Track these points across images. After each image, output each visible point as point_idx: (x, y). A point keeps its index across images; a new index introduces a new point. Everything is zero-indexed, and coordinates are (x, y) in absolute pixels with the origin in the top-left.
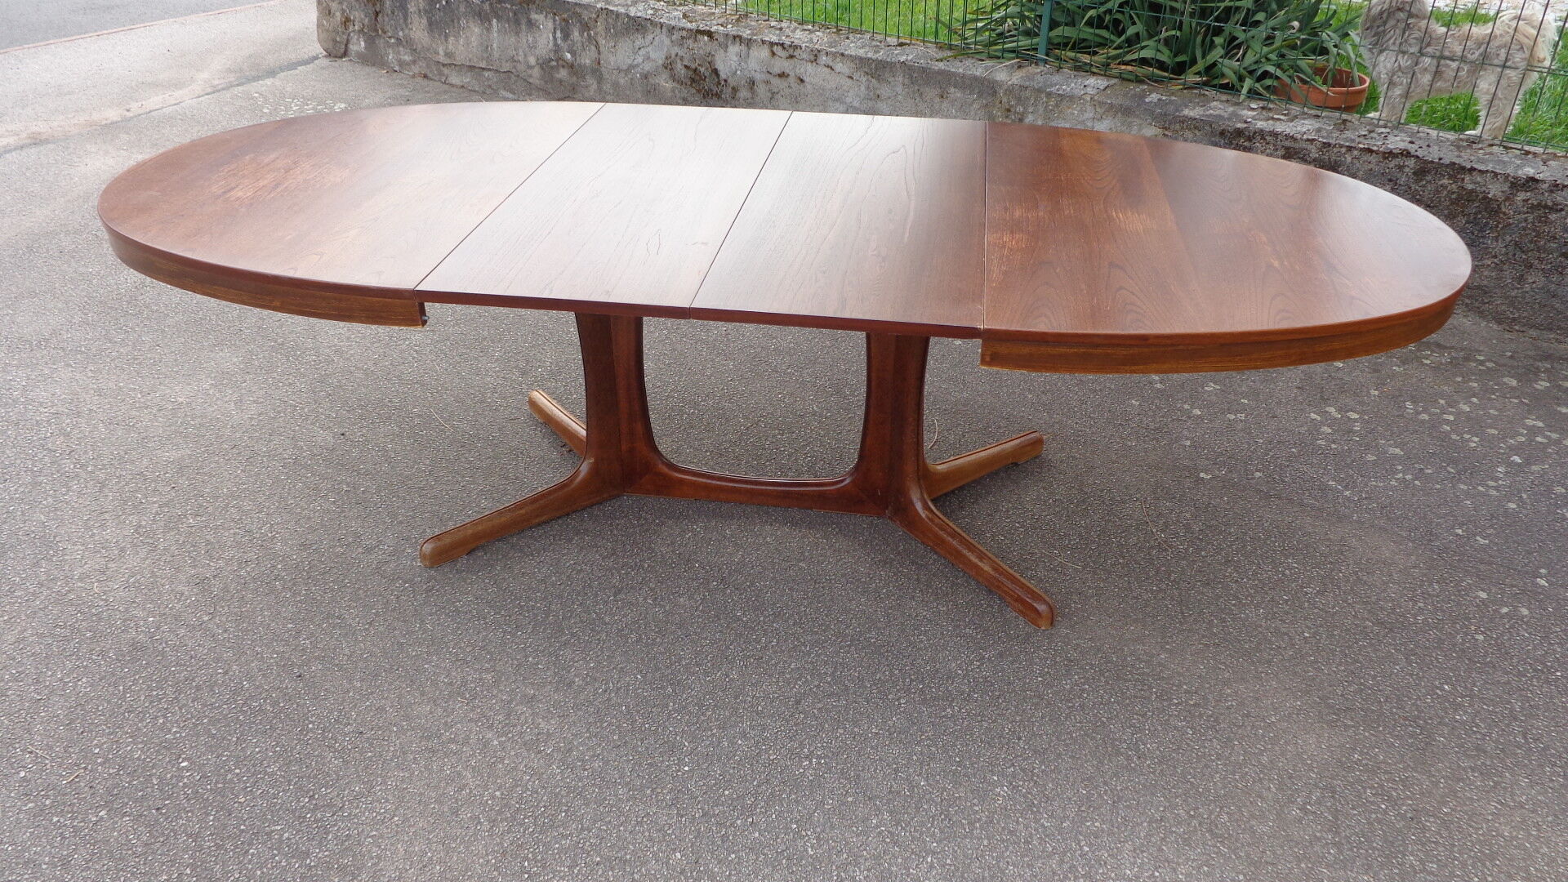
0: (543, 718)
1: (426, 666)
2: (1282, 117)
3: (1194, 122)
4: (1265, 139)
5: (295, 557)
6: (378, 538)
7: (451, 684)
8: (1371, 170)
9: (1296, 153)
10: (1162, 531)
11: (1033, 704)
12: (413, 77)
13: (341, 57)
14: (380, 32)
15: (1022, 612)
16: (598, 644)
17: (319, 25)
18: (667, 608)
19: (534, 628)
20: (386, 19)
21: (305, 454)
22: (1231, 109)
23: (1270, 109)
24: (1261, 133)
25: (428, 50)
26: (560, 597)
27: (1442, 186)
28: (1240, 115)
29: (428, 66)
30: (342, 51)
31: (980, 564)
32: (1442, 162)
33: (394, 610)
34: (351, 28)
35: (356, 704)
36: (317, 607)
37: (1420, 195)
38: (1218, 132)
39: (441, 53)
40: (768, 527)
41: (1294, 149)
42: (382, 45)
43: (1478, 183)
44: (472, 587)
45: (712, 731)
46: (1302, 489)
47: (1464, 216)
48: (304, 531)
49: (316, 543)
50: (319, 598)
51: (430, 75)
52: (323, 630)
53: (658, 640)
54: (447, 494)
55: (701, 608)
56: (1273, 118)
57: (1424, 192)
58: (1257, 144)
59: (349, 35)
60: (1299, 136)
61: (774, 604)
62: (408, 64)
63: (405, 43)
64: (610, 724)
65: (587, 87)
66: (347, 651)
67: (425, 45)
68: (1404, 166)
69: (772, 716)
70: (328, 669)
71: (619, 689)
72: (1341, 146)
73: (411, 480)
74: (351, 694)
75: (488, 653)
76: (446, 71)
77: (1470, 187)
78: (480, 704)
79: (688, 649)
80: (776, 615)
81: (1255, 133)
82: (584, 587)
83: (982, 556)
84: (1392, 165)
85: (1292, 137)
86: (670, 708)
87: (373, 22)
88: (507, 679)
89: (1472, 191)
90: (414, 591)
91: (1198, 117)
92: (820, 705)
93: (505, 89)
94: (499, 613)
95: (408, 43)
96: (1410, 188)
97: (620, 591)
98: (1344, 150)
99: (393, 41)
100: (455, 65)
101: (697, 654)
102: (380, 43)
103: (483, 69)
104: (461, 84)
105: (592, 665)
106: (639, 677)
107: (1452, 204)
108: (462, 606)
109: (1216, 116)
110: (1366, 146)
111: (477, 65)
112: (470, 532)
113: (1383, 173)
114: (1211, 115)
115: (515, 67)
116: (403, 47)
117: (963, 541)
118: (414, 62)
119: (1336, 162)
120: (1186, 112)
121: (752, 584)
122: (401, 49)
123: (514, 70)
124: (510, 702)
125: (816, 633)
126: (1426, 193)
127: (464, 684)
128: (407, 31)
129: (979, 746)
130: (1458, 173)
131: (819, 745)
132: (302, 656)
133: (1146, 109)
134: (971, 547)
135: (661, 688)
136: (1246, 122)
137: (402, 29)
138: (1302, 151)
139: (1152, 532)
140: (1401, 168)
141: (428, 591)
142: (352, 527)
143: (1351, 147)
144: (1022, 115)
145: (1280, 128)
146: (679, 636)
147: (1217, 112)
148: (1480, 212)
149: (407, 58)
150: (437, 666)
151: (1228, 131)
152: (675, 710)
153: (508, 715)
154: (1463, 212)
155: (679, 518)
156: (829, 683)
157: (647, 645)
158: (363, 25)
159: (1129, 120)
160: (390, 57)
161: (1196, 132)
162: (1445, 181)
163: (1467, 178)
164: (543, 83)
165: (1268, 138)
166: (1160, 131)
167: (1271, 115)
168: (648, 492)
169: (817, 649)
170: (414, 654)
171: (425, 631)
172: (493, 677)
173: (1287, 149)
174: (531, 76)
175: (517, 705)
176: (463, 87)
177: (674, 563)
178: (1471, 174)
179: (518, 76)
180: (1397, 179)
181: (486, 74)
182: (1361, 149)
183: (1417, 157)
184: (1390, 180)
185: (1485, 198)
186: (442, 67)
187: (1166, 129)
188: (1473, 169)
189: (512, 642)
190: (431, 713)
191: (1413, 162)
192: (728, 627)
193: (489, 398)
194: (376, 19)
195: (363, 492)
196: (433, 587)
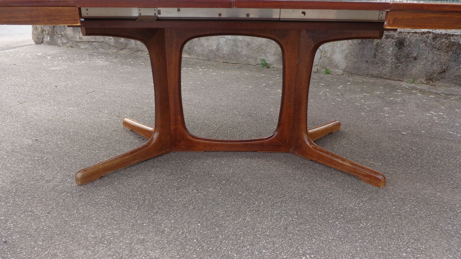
0: (151, 250)
1: (80, 230)
5: (8, 187)
6: (53, 176)
7: (96, 238)
8: (417, 39)
9: (390, 36)
10: (402, 150)
11: (399, 218)
12: (67, 47)
13: (41, 44)
14: (55, 33)
15: (369, 181)
16: (174, 212)
17: (33, 33)
18: (204, 193)
19: (138, 207)
20: (57, 28)
21: (17, 148)
25: (73, 37)
26: (149, 193)
27: (443, 42)
29: (73, 43)
30: (41, 41)
31: (344, 163)
32: (442, 33)
33: (62, 206)
34: (44, 33)
35: (39, 254)
36: (19, 208)
37: (435, 46)
39: (78, 38)
40: (240, 159)
41: (389, 35)
42: (56, 38)
43: (456, 39)
44: (103, 193)
45: (247, 247)
47: (451, 51)
48: (14, 176)
50: (20, 204)
51: (73, 46)
52: (22, 218)
53: (204, 207)
54: (87, 157)
55: (221, 192)
57: (436, 44)
59: (43, 35)
61: (256, 188)
62: (65, 43)
63: (64, 36)
64: (190, 250)
65: (131, 44)
66: (34, 227)
67: (72, 36)
68: (429, 36)
69: (275, 236)
70: (23, 237)
71: (190, 231)
72: (406, 32)
73: (70, 154)
74: (36, 249)
75: (115, 221)
76: (79, 44)
77: (453, 41)
78: (114, 246)
79: (220, 210)
80: (259, 192)
82: (161, 188)
83: (344, 160)
84: (424, 36)
86: (220, 238)
87: (53, 30)
88: (128, 233)
89: (454, 42)
90: (72, 196)
92: (298, 229)
93: (101, 48)
94: (119, 202)
95: (66, 36)
96: (431, 44)
97: (179, 188)
98: (406, 34)
99: (60, 36)
100: (83, 42)
101: (226, 212)
102: (55, 37)
103: (93, 42)
104: (85, 48)
105: (173, 221)
106: (199, 224)
107: (447, 47)
108: (99, 201)
110: (414, 31)
111: (91, 41)
112: (101, 167)
113: (421, 40)
115: (105, 40)
116: (64, 37)
117: (332, 155)
118: (68, 42)
119: (404, 38)
121: (242, 181)
122: (63, 38)
123: (104, 41)
124: (131, 244)
125: (281, 198)
126: (437, 45)
127: (103, 236)
128: (65, 32)
129: (386, 240)
130: (448, 36)
131: (307, 248)
132: (8, 232)
134: (337, 157)
135: (212, 229)
137: (63, 31)
138: (392, 35)
139: (399, 151)
140: (428, 37)
141: (80, 196)
143: (409, 32)
146: (214, 205)
148: (457, 49)
149: (65, 41)
150: (87, 230)
152: (224, 239)
153: (131, 251)
154: (451, 50)
155: (199, 159)
156: (297, 218)
157: (199, 210)
158: (49, 31)
160: (59, 42)
162: (444, 40)
163: (452, 38)
164: (115, 44)
168: (183, 150)
169: (284, 204)
170: (73, 225)
171: (80, 213)
172: (119, 232)
174: (110, 42)
175: (134, 245)
176: (85, 49)
177: (202, 175)
178: (453, 37)
179: (106, 43)
180: (427, 41)
181: (94, 43)
182: (413, 32)
183: (433, 33)
184: (424, 42)
185: (459, 44)
186: (78, 43)
188: (453, 35)
189: (128, 214)
190: (85, 254)
191: (432, 35)
192: (237, 199)
193: (104, 125)
194: (54, 29)
195: (46, 159)
196: (83, 194)
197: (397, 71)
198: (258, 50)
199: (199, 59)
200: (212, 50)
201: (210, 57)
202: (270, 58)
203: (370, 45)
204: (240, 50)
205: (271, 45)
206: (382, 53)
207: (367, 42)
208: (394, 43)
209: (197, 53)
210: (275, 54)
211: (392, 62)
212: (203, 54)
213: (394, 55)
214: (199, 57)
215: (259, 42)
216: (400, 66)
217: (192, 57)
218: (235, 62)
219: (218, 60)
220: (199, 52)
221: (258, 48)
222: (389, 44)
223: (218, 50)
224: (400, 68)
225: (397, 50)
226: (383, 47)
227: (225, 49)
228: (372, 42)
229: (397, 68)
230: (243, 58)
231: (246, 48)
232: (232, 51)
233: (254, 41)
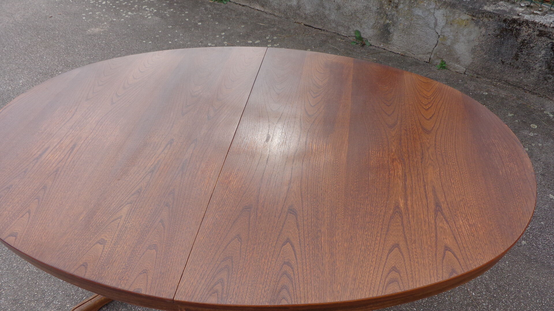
2: (538, 12)
3: (490, 14)
4: (529, 26)
6: (54, 294)
9: (545, 34)
10: (474, 290)
22: (510, 6)
23: (532, 7)
24: (527, 22)
28: (515, 11)
38: (502, 20)
41: (545, 32)
46: (549, 254)
49: (21, 299)
56: (533, 13)
58: (523, 28)
60: (548, 25)
81: (523, 22)
85: (544, 25)
91: (492, 11)
109: (502, 11)
114: (499, 10)
120: (486, 8)
133: (463, 5)
136: (518, 15)
139: (468, 291)
142: (42, 285)
144: (397, 4)
145: (538, 19)
147: (503, 8)
151: (509, 20)
159: (454, 10)
161: (490, 19)
165: (530, 25)
166: (470, 17)
167: (532, 11)
173: (540, 31)
187: (474, 16)
197: (546, 84)
198: (351, 17)
199: (274, 15)
200: (291, 6)
201: (288, 14)
202: (367, 30)
203: (511, 41)
204: (327, 12)
205: (370, 14)
206: (528, 54)
207: (508, 36)
208: (549, 45)
209: (273, 6)
210: (374, 27)
211: (540, 70)
212: (279, 10)
213: (546, 61)
214: (275, 12)
215: (353, 6)
216: (550, 79)
217: (266, 11)
218: (320, 27)
219: (298, 20)
220: (274, 5)
221: (352, 15)
222: (542, 44)
223: (299, 7)
224: (550, 81)
225: (551, 55)
226: (531, 48)
227: (308, 8)
228: (516, 37)
229: (546, 80)
230: (331, 24)
231: (336, 11)
232: (317, 12)
233: (346, 4)
